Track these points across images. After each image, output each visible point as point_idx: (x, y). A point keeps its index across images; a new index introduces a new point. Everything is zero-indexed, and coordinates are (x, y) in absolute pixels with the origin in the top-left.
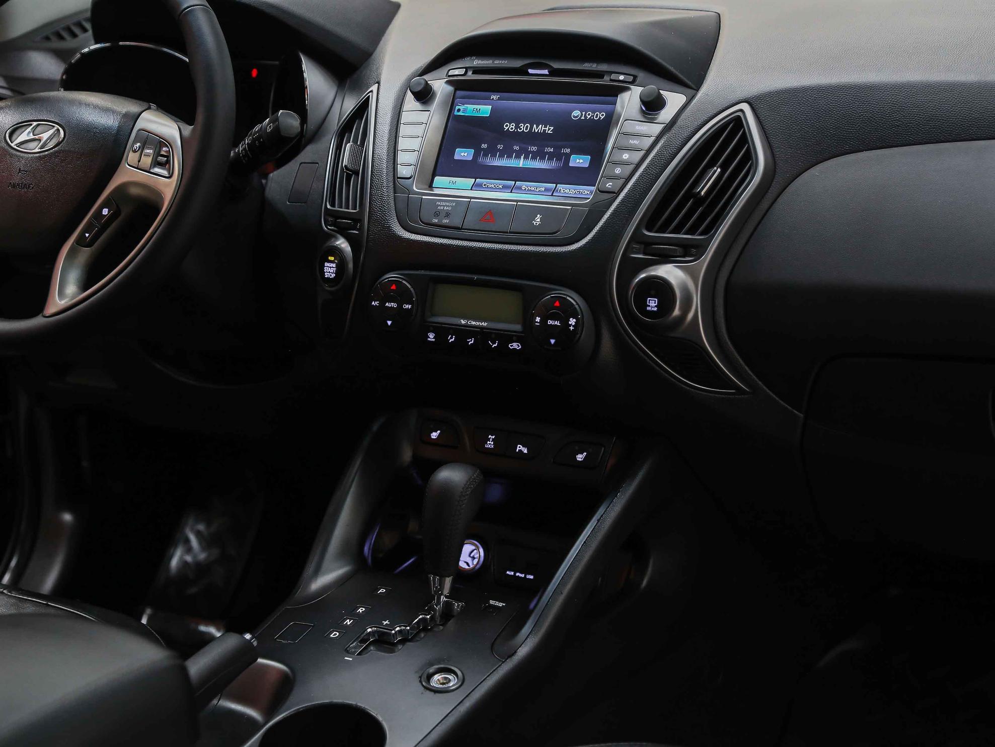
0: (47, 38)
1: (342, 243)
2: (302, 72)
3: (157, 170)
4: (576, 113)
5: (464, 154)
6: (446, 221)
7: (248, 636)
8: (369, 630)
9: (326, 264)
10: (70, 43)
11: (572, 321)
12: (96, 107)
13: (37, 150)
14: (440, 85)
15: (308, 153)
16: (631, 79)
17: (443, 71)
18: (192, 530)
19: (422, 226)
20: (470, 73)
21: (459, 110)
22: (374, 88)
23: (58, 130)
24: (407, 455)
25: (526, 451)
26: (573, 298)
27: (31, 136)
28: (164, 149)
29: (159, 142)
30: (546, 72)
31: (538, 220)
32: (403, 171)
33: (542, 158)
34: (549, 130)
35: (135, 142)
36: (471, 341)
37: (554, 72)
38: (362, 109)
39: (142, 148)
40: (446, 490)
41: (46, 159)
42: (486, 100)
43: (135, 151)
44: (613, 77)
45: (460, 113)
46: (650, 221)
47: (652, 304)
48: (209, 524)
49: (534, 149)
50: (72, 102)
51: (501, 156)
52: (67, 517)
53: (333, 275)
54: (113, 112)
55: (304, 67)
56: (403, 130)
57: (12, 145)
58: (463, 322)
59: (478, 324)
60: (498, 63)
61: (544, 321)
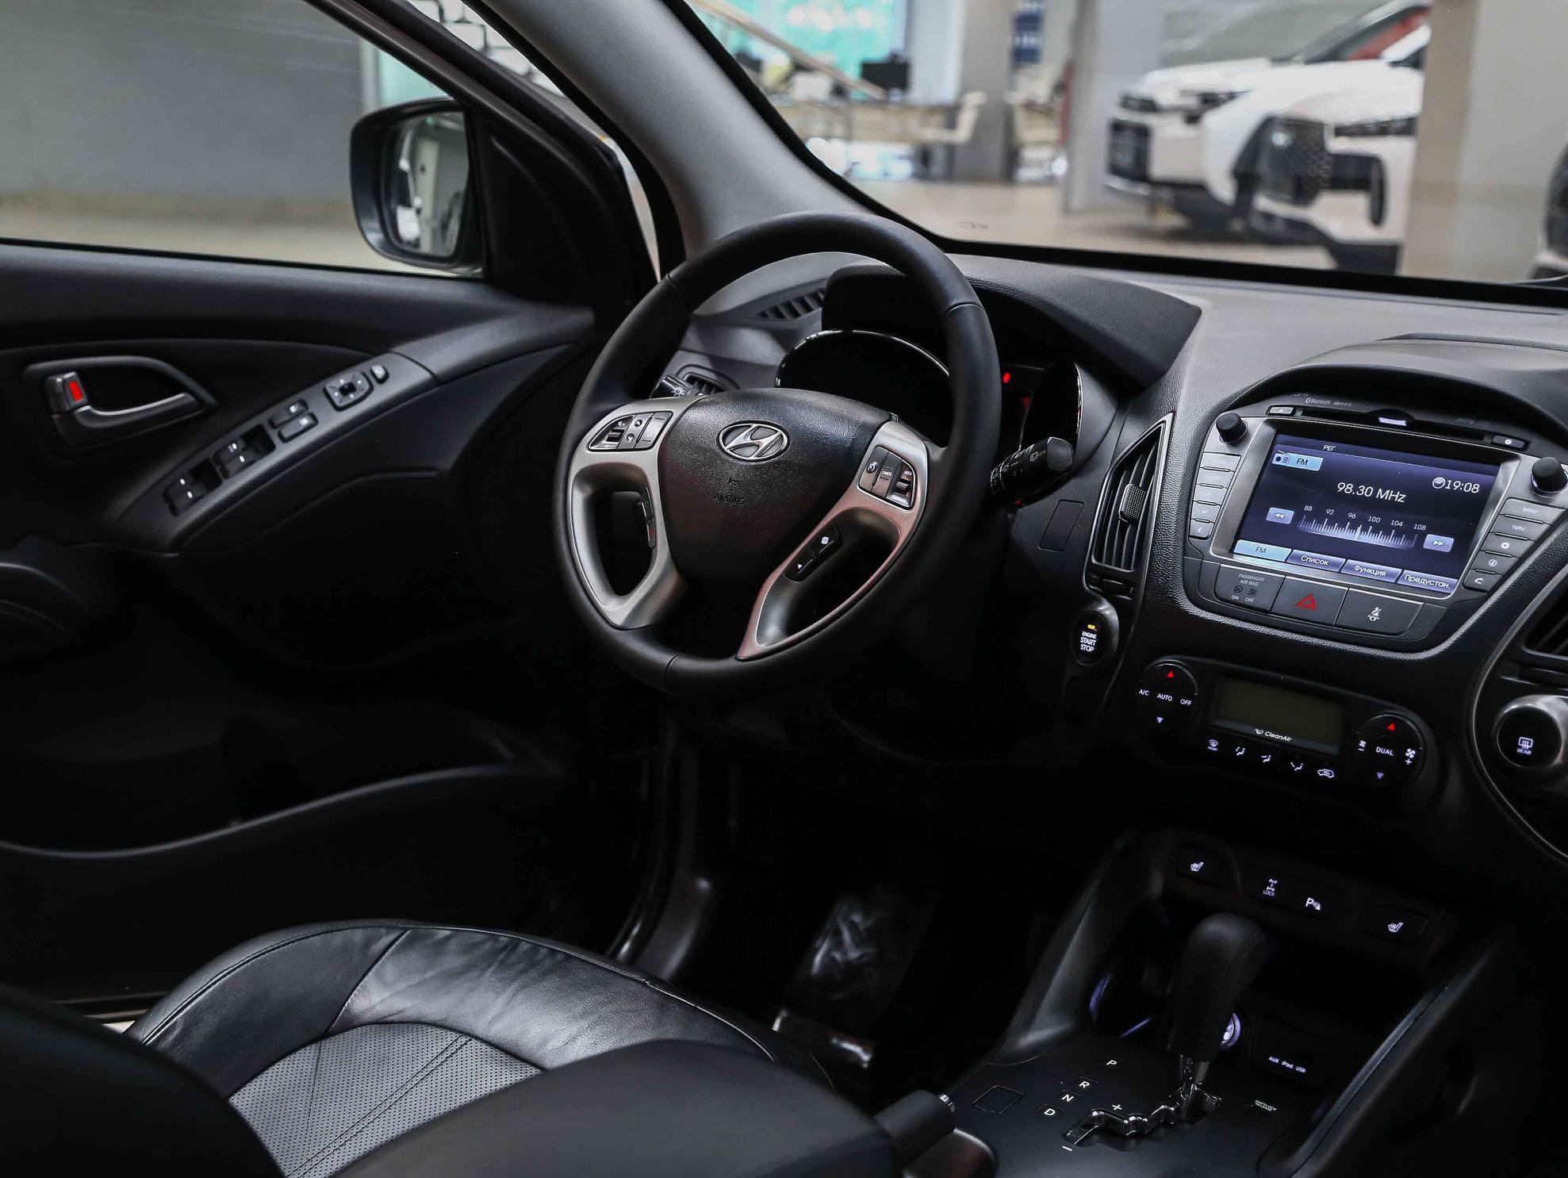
0: (764, 315)
1: (1107, 610)
2: (1076, 388)
3: (895, 498)
4: (1439, 480)
5: (1281, 515)
6: (1250, 600)
7: (944, 1098)
8: (1095, 1114)
9: (1084, 633)
10: (789, 323)
11: (1411, 753)
12: (819, 409)
13: (753, 458)
14: (1256, 424)
15: (1070, 489)
16: (1521, 444)
17: (1263, 406)
18: (846, 919)
19: (1217, 602)
20: (1299, 413)
21: (1279, 459)
22: (1168, 418)
23: (781, 436)
24: (1157, 885)
25: (1318, 908)
26: (1414, 722)
27: (749, 440)
28: (906, 473)
29: (903, 464)
30: (1403, 423)
31: (1375, 614)
32: (1198, 529)
33: (1387, 533)
34: (1400, 498)
35: (870, 461)
36: (1267, 758)
37: (1413, 425)
38: (1151, 441)
39: (879, 469)
40: (1214, 951)
41: (767, 470)
42: (1315, 450)
43: (870, 472)
44: (1497, 439)
45: (1280, 463)
46: (1534, 634)
47: (1526, 745)
48: (867, 914)
49: (1377, 520)
50: (800, 404)
51: (1331, 524)
52: (704, 884)
53: (1091, 649)
54: (850, 421)
55: (1080, 382)
56: (1203, 476)
57: (725, 448)
58: (1258, 732)
59: (1278, 737)
60: (1339, 405)
61: (1370, 747)
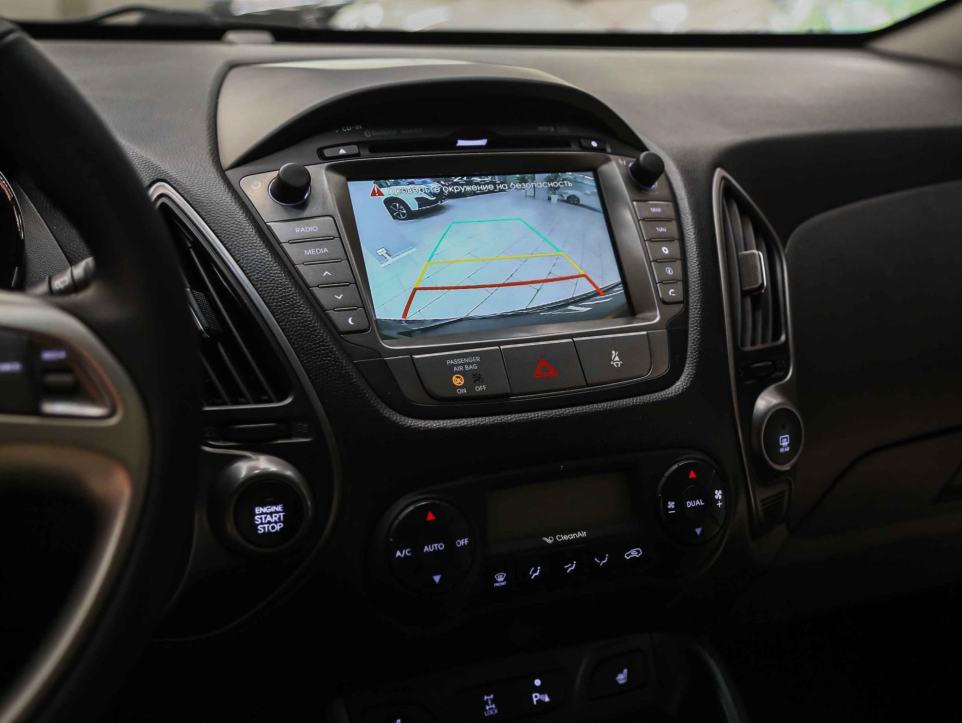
6: (480, 389)
11: (718, 494)
20: (366, 151)
22: (165, 189)
25: (547, 699)
28: (50, 355)
30: (483, 142)
31: (616, 359)
32: (341, 321)
36: (572, 566)
37: (495, 143)
44: (584, 143)
47: (783, 443)
53: (280, 526)
56: (294, 253)
59: (573, 536)
60: (407, 133)
61: (680, 506)
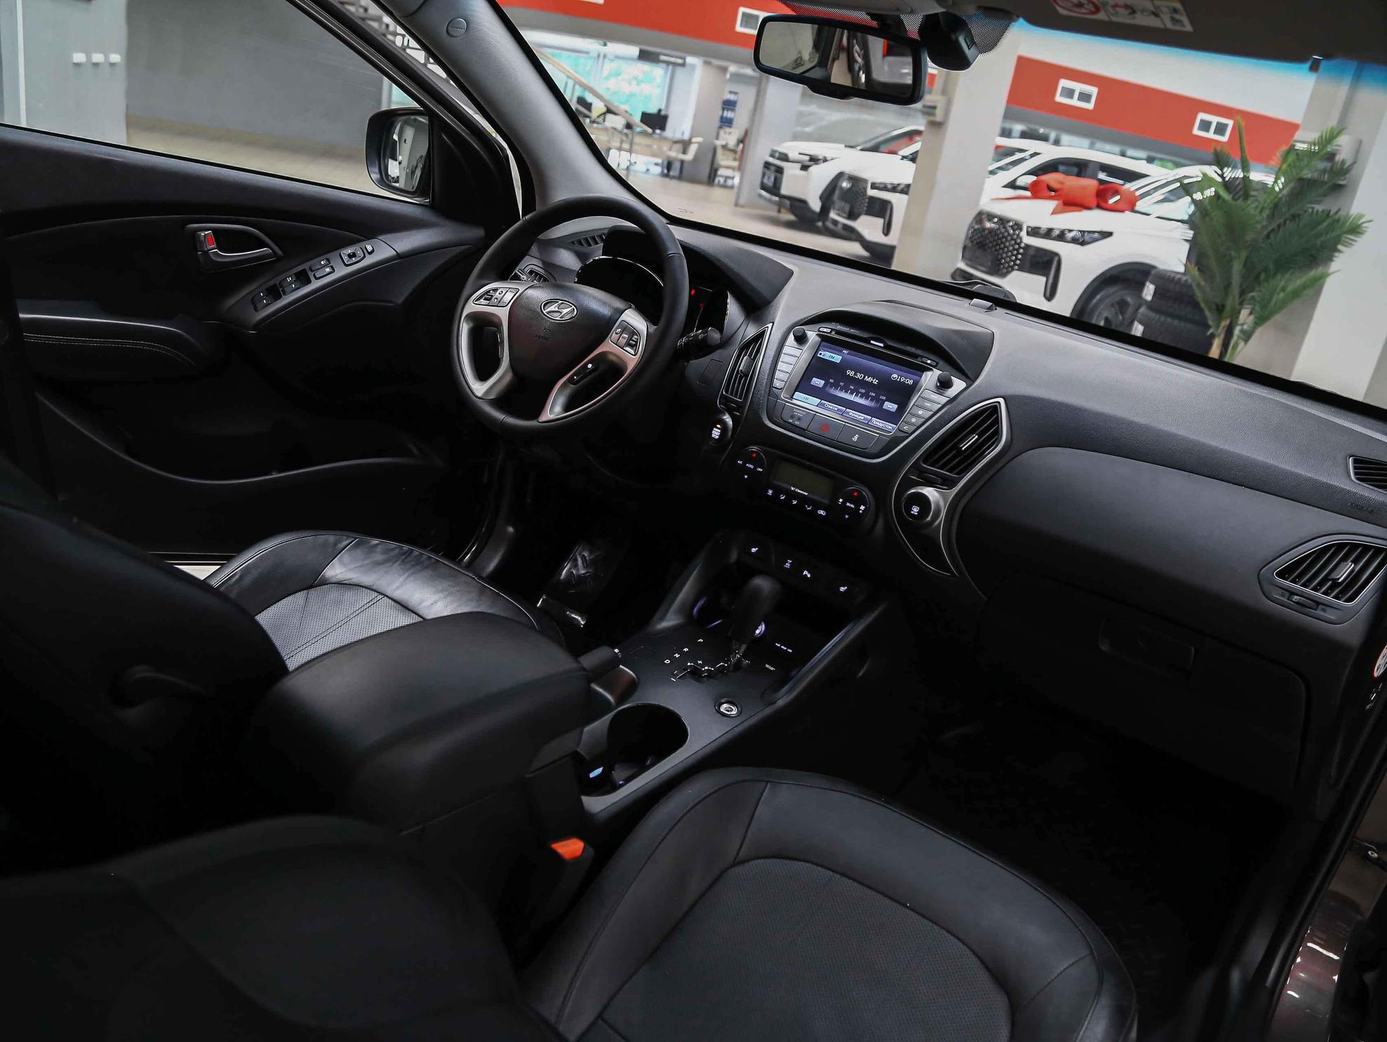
0: (573, 243)
1: (728, 419)
2: (727, 304)
3: (627, 349)
4: (895, 376)
5: (818, 382)
6: (797, 423)
7: (616, 651)
8: (689, 664)
9: (715, 429)
10: (585, 249)
11: (862, 508)
12: (595, 298)
13: (558, 319)
14: (812, 335)
15: (716, 355)
16: (934, 364)
17: (816, 327)
18: (580, 554)
19: (781, 422)
20: (833, 333)
21: (821, 354)
22: (770, 325)
23: (574, 309)
24: (734, 556)
25: (809, 576)
26: (866, 493)
27: (557, 309)
28: (635, 337)
29: (633, 332)
30: (882, 345)
31: (855, 438)
32: (777, 384)
33: (867, 398)
34: (875, 382)
35: (618, 328)
36: (795, 502)
37: (886, 347)
38: (760, 336)
39: (622, 333)
40: (757, 592)
41: (562, 326)
42: (839, 352)
43: (617, 334)
44: (924, 359)
45: (821, 356)
46: (927, 457)
47: (915, 510)
48: (591, 553)
49: (863, 391)
50: (585, 294)
51: (841, 390)
52: (511, 529)
53: (717, 437)
54: (610, 306)
55: (729, 301)
56: (783, 357)
57: (544, 312)
58: (792, 489)
59: (802, 492)
60: (852, 331)
61: (844, 503)
